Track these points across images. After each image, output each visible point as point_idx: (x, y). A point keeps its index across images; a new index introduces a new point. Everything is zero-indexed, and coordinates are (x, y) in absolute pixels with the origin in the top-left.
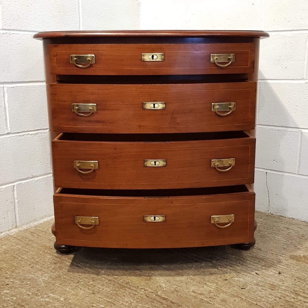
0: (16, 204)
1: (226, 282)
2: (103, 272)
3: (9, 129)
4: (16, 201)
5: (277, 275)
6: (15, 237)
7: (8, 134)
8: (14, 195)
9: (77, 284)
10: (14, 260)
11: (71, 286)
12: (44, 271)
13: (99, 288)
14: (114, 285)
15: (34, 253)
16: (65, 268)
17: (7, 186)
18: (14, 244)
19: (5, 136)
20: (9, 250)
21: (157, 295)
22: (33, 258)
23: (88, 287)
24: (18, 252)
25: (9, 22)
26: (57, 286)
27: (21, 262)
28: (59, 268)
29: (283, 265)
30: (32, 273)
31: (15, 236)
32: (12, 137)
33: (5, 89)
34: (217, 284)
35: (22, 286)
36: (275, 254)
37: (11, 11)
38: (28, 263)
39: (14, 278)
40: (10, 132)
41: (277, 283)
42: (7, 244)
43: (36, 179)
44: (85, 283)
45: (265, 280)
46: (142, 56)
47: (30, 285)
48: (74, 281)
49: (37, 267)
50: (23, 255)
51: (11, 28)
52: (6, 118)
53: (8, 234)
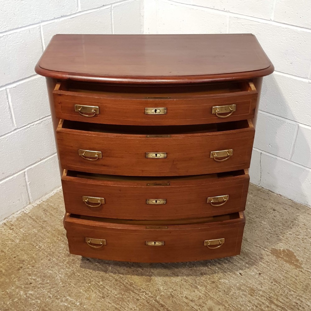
0: (28, 186)
1: (214, 285)
2: (110, 269)
3: (16, 126)
4: (28, 183)
5: (257, 276)
6: (30, 217)
7: (15, 130)
8: (25, 179)
9: (90, 284)
10: (33, 250)
11: (84, 286)
12: (60, 266)
13: (108, 290)
14: (120, 286)
15: (50, 240)
16: (77, 262)
17: (19, 173)
18: (31, 226)
19: (12, 133)
20: (27, 234)
21: (156, 300)
22: (49, 246)
23: (98, 288)
24: (35, 238)
25: (5, 23)
26: (72, 286)
27: (39, 253)
28: (73, 262)
29: (263, 263)
30: (50, 268)
31: (30, 214)
32: (19, 131)
33: (8, 90)
34: (206, 287)
35: (44, 286)
36: (259, 247)
37: (5, 12)
38: (45, 254)
39: (36, 275)
40: (16, 128)
41: (256, 286)
42: (24, 226)
43: (44, 160)
44: (96, 283)
45: (247, 282)
46: (146, 111)
47: (50, 285)
48: (86, 280)
49: (54, 259)
50: (40, 243)
51: (8, 29)
52: (12, 117)
53: (23, 211)
